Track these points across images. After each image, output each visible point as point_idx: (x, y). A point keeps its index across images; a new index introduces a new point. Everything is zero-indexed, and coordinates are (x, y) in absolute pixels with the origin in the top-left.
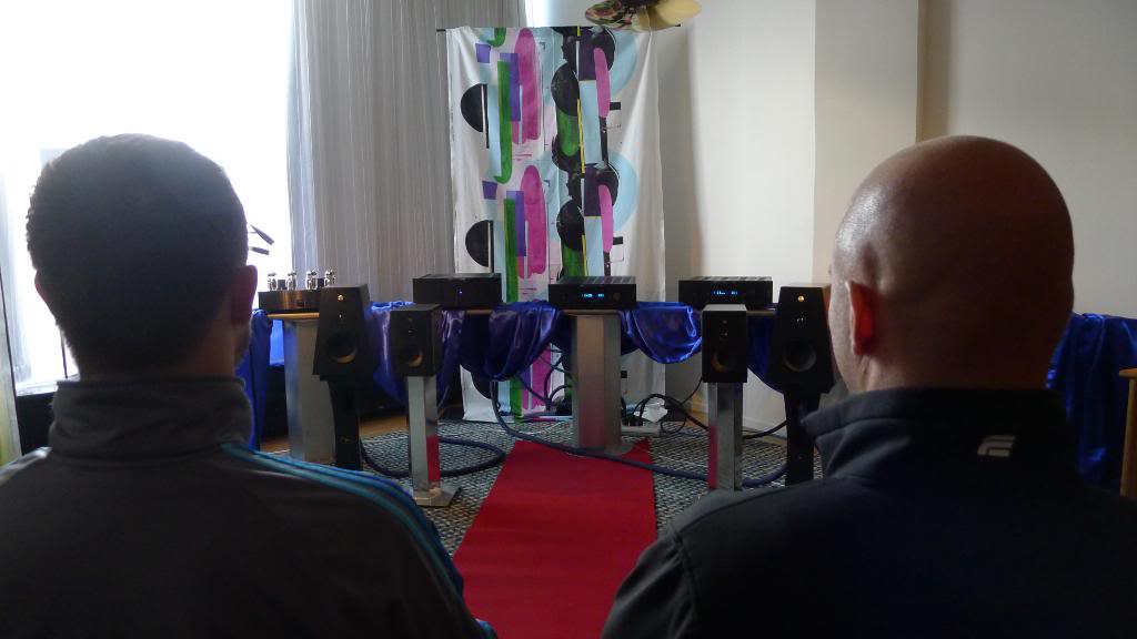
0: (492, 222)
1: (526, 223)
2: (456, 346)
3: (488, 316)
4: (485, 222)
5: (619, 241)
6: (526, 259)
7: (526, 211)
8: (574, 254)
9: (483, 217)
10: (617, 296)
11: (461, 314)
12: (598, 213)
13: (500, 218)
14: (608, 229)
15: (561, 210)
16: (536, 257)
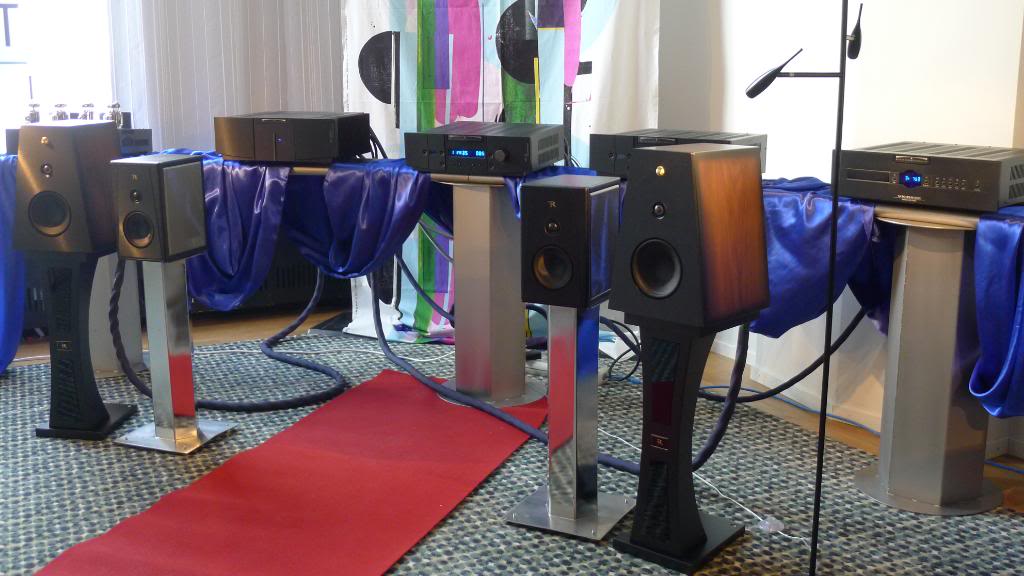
0: (397, 35)
1: (451, 37)
2: (275, 220)
3: (322, 178)
4: (389, 34)
5: (586, 68)
6: (449, 92)
7: (451, 20)
8: (521, 88)
9: (385, 26)
10: (500, 155)
11: (284, 172)
12: (560, 23)
13: (411, 28)
14: (572, 49)
15: (503, 17)
16: (463, 93)
